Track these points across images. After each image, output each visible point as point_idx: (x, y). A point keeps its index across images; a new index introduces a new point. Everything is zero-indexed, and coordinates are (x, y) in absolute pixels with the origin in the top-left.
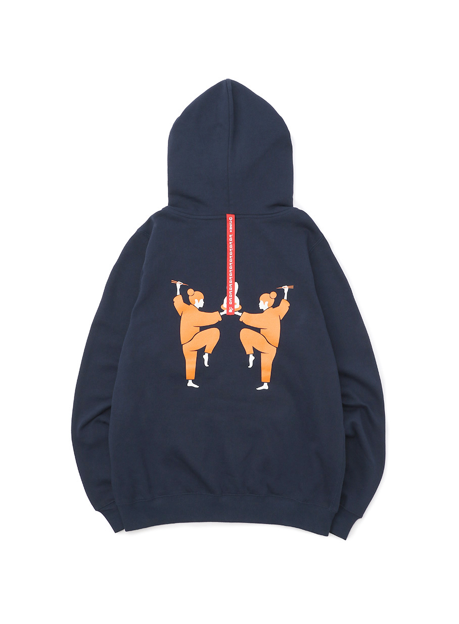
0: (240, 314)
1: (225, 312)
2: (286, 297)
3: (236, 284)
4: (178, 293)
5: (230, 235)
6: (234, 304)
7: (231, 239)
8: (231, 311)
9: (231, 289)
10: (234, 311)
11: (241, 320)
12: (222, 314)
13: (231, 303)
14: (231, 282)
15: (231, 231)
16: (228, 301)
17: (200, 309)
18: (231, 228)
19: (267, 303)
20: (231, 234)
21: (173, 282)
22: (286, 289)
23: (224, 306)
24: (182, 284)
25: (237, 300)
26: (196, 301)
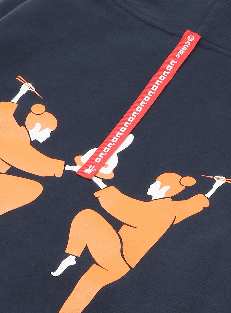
0: (102, 185)
1: (76, 169)
2: (209, 195)
3: (130, 139)
4: (16, 100)
5: (173, 61)
6: (103, 163)
7: (169, 68)
8: (88, 171)
9: (115, 140)
10: (95, 174)
11: (96, 194)
12: (68, 168)
13: (98, 160)
14: (123, 129)
15: (178, 56)
16: (96, 155)
17: (35, 144)
18: (182, 52)
19: (167, 188)
20: (175, 59)
21: (20, 78)
22: (220, 181)
23: (84, 159)
24: (34, 90)
25: (113, 162)
26: (38, 126)
